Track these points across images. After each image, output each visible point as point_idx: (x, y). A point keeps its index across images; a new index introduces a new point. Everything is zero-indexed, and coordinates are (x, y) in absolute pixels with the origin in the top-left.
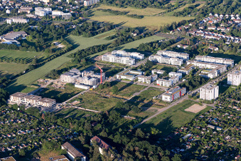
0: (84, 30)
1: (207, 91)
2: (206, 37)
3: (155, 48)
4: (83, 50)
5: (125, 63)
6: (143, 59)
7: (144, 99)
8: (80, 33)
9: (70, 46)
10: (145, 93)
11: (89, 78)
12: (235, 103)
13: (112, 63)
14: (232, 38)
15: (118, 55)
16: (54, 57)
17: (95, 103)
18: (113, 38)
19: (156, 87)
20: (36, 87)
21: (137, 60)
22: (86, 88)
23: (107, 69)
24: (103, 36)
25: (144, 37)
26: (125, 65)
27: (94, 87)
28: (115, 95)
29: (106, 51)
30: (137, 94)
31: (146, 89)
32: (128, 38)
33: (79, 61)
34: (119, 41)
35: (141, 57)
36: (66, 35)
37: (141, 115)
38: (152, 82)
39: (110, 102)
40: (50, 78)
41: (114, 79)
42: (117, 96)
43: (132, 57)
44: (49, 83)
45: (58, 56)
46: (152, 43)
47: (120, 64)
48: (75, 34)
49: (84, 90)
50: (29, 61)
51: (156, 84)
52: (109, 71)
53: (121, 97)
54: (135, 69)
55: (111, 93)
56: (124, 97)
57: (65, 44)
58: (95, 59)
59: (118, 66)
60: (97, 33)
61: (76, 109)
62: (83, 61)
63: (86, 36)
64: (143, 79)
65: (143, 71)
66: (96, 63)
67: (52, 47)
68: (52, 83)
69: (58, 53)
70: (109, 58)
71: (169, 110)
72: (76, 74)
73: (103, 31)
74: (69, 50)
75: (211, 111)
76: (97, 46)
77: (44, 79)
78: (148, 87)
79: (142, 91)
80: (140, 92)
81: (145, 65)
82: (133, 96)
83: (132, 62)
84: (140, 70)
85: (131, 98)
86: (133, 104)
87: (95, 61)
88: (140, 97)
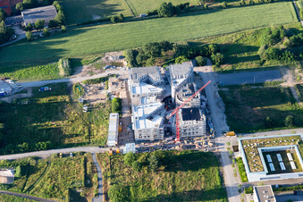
20: (62, 73)
41: (224, 149)
68: (105, 79)
77: (122, 57)
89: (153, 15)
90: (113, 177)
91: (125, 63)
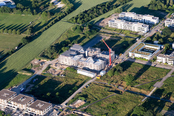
3: (169, 5)
4: (86, 12)
5: (136, 30)
6: (157, 24)
7: (170, 94)
9: (72, 5)
11: (95, 58)
13: (121, 31)
15: (128, 20)
16: (53, 24)
17: (105, 104)
20: (29, 74)
21: (151, 25)
22: (92, 75)
23: (116, 41)
26: (136, 34)
27: (102, 73)
28: (129, 87)
29: (113, 11)
30: (159, 85)
31: (169, 75)
33: (82, 29)
35: (155, 21)
39: (124, 101)
40: (47, 57)
41: (126, 59)
42: (133, 89)
43: (145, 22)
44: (45, 67)
45: (56, 21)
47: (131, 32)
49: (89, 78)
50: (23, 30)
52: (119, 43)
53: (138, 90)
54: (150, 41)
55: (125, 84)
56: (143, 91)
58: (101, 25)
59: (128, 34)
62: (87, 29)
64: (164, 59)
65: (161, 44)
66: (102, 30)
67: (50, 8)
68: (49, 67)
69: (58, 15)
70: (115, 23)
72: (78, 53)
74: (70, 11)
76: (103, 5)
77: (40, 60)
78: (171, 72)
79: (164, 79)
80: (162, 81)
81: (162, 34)
82: (154, 89)
83: (146, 29)
84: (157, 42)
85: (151, 93)
86: (156, 104)
87: (101, 28)
88: (163, 90)
89: (20, 46)
90: (112, 81)
91: (45, 60)
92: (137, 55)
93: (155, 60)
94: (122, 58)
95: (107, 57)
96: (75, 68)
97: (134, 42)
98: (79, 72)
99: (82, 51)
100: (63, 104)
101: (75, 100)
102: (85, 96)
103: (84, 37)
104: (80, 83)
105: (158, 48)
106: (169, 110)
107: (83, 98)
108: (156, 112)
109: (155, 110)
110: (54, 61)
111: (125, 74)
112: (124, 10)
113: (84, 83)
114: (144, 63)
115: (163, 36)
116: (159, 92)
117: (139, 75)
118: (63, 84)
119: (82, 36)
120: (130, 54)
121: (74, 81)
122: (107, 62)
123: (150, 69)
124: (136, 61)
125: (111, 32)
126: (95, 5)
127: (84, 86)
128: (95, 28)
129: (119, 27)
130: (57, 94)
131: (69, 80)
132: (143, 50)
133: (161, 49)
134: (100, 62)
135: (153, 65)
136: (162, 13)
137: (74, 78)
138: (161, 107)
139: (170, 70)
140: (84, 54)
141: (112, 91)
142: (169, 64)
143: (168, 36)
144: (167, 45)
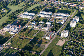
0: (13, 3)
1: (65, 34)
2: (55, 3)
3: (38, 9)
4: (13, 13)
5: (28, 18)
6: (35, 16)
7: (38, 38)
8: (12, 4)
9: (8, 11)
10: (38, 35)
11: (15, 28)
12: (76, 38)
13: (24, 18)
14: (64, 3)
15: (26, 15)
16: (2, 17)
17: (18, 43)
18: (23, 6)
19: (42, 30)
21: (33, 16)
23: (22, 22)
24: (20, 5)
25: (34, 4)
26: (28, 19)
27: (17, 33)
28: (26, 37)
29: (21, 12)
30: (35, 36)
31: (38, 32)
32: (28, 6)
33: (11, 19)
34: (25, 7)
35: (34, 15)
36: (7, 6)
37: (38, 50)
38: (40, 28)
39: (24, 42)
41: (25, 28)
43: (31, 15)
45: (3, 16)
46: (37, 7)
47: (27, 19)
48: (10, 5)
49: (13, 35)
51: (42, 29)
52: (23, 22)
53: (29, 38)
54: (32, 22)
55: (24, 36)
56: (30, 38)
57: (6, 10)
58: (17, 17)
59: (26, 19)
60: (18, 4)
61: (9, 48)
62: (13, 18)
63: (14, 6)
65: (36, 22)
66: (18, 19)
67: (1, 12)
69: (4, 14)
70: (22, 16)
71: (50, 45)
73: (20, 3)
74: (8, 13)
75: (68, 44)
76: (18, 10)
78: (39, 31)
79: (37, 34)
80: (36, 34)
81: (36, 19)
82: (34, 37)
83: (31, 17)
84: (35, 22)
85: (33, 38)
86: (34, 42)
87: (17, 18)
88: (36, 37)
90: (20, 35)
92: (28, 26)
93: (34, 27)
94: (24, 27)
95: (19, 27)
96: (8, 32)
97: (28, 22)
98: (10, 33)
99: (11, 26)
100: (4, 44)
101: (8, 43)
102: (12, 41)
103: (12, 21)
104: (10, 37)
105: (35, 24)
106: (38, 44)
107: (11, 42)
108: (34, 45)
109: (34, 44)
110: (2, 30)
111: (24, 33)
112: (25, 12)
113: (11, 36)
114: (31, 29)
115: (36, 20)
116: (35, 38)
117: (29, 33)
118: (4, 38)
119: (11, 21)
120: (26, 26)
121: (8, 36)
122: (19, 29)
123: (32, 31)
124: (28, 28)
125: (21, 19)
126: (16, 11)
127: (11, 38)
128: (15, 18)
129: (23, 17)
130: (2, 41)
131: (7, 36)
132: (30, 24)
133: (36, 24)
134: (17, 29)
135: (33, 29)
136: (37, 12)
137: (8, 35)
138: (36, 43)
139: (38, 30)
140: (12, 27)
141: (20, 39)
142: (38, 28)
143: (38, 19)
144: (38, 22)
